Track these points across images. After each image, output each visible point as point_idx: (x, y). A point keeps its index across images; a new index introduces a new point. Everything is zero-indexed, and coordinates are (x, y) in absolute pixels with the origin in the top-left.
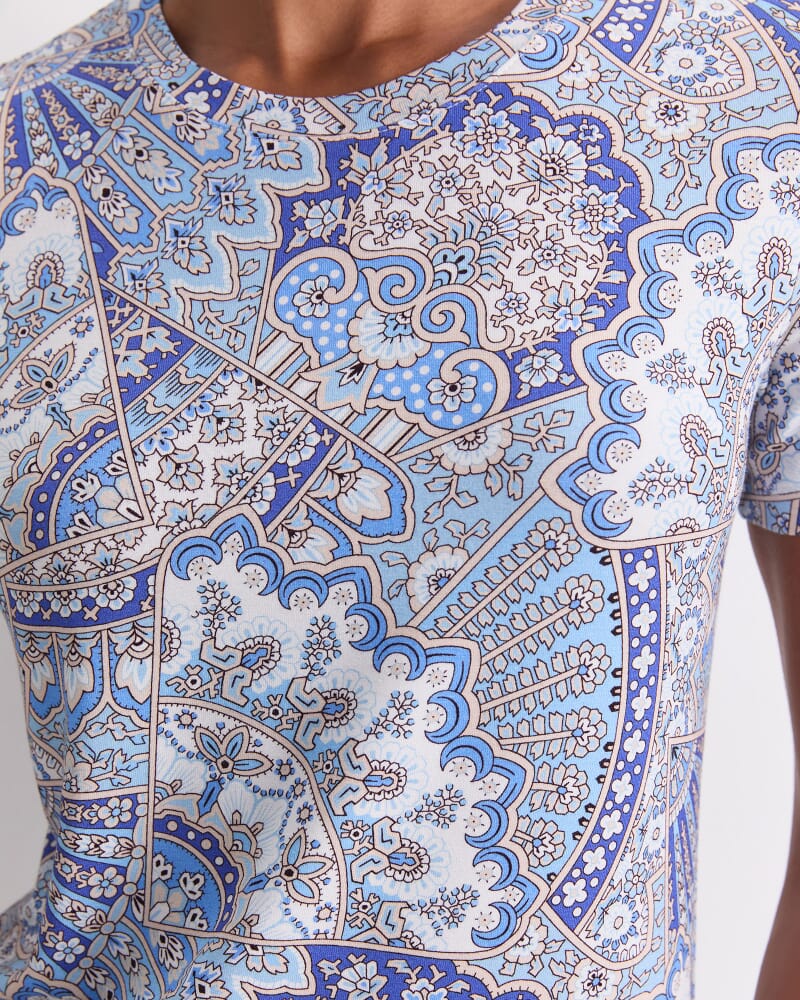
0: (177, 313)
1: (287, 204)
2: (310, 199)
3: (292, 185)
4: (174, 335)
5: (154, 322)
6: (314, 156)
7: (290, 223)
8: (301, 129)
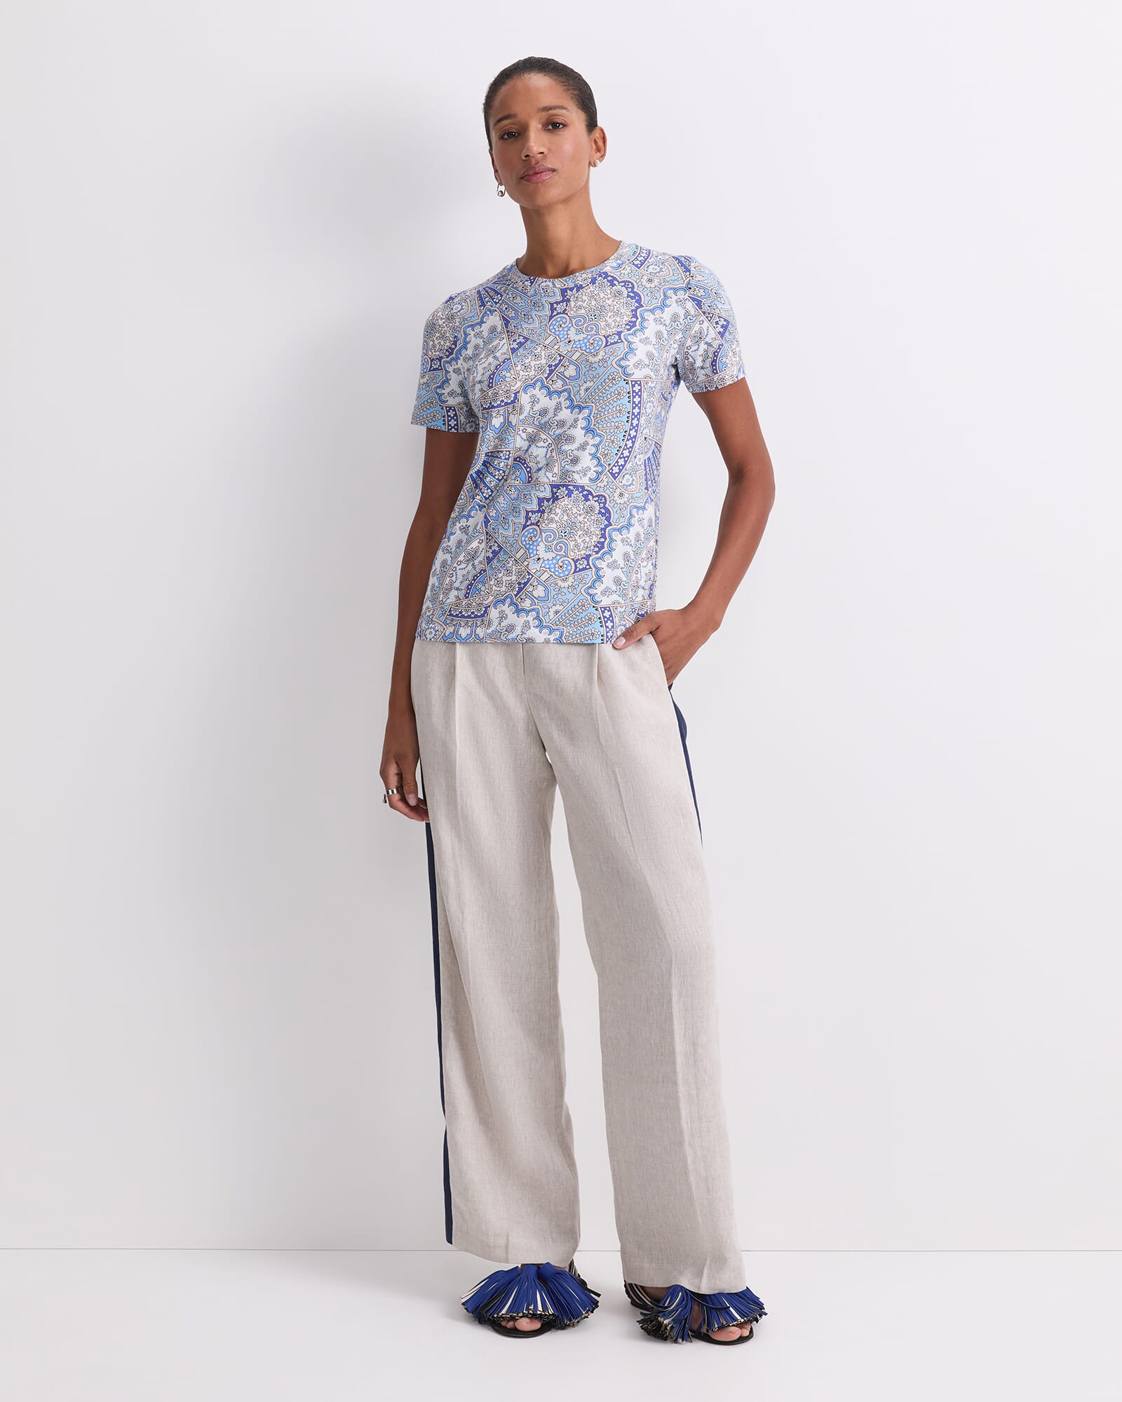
0: (525, 333)
1: (552, 305)
2: (557, 303)
3: (553, 300)
4: (524, 338)
5: (519, 335)
6: (558, 293)
7: (553, 309)
8: (554, 286)
